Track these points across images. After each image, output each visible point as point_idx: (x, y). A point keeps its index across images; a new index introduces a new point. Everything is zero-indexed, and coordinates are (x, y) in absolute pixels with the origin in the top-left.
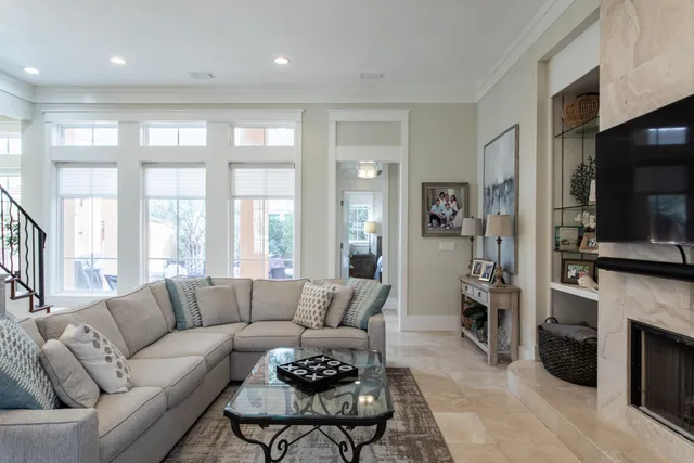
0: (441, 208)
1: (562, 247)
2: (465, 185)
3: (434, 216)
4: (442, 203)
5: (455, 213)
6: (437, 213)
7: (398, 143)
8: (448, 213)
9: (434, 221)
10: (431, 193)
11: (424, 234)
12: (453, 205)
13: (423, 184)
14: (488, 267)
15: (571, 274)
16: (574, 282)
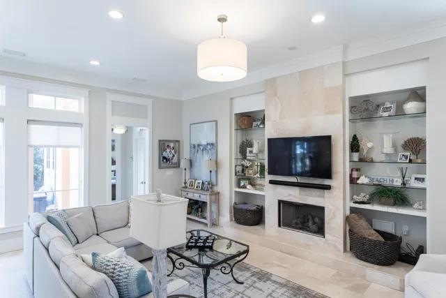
0: (167, 154)
1: (238, 174)
2: (178, 141)
3: (164, 158)
4: (168, 150)
5: (174, 156)
6: (166, 156)
7: (147, 118)
8: (171, 156)
9: (165, 160)
10: (163, 145)
11: (160, 167)
12: (173, 151)
13: (160, 141)
14: (199, 183)
15: (242, 184)
16: (244, 187)
